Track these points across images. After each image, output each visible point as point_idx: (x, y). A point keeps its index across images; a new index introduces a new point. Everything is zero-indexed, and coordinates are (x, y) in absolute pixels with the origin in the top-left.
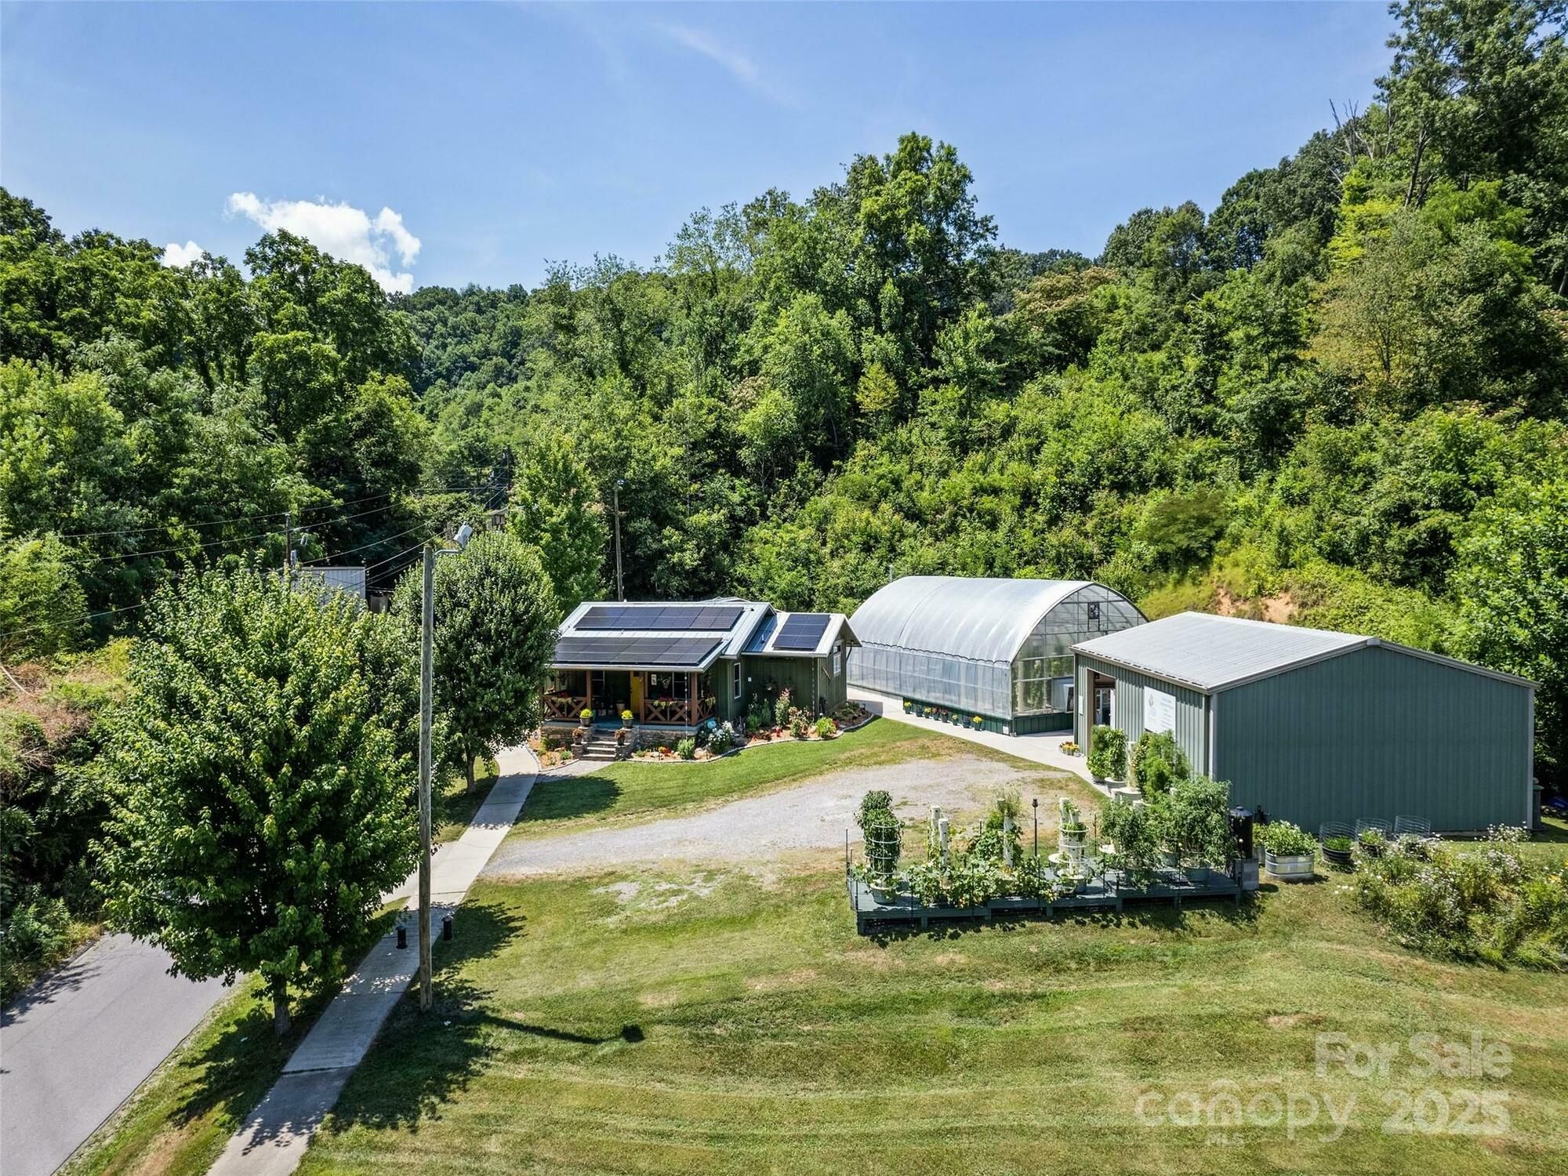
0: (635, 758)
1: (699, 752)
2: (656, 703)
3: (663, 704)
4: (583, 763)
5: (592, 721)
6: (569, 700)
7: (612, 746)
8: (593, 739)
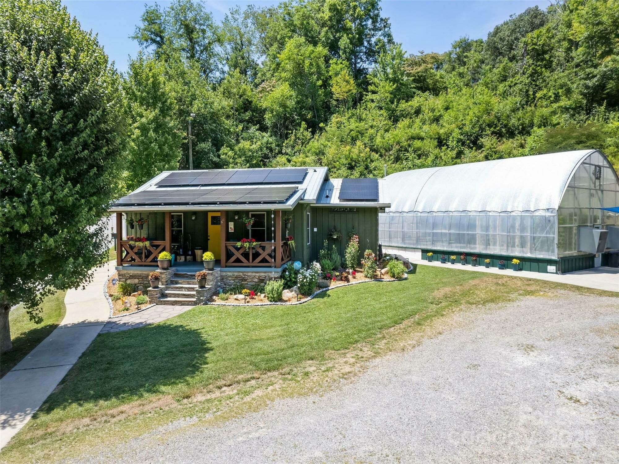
0: (218, 301)
1: (287, 294)
2: (239, 244)
3: (247, 245)
4: (160, 308)
5: (171, 264)
6: (147, 243)
7: (193, 289)
8: (171, 282)
